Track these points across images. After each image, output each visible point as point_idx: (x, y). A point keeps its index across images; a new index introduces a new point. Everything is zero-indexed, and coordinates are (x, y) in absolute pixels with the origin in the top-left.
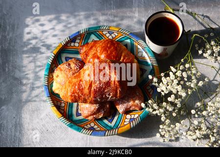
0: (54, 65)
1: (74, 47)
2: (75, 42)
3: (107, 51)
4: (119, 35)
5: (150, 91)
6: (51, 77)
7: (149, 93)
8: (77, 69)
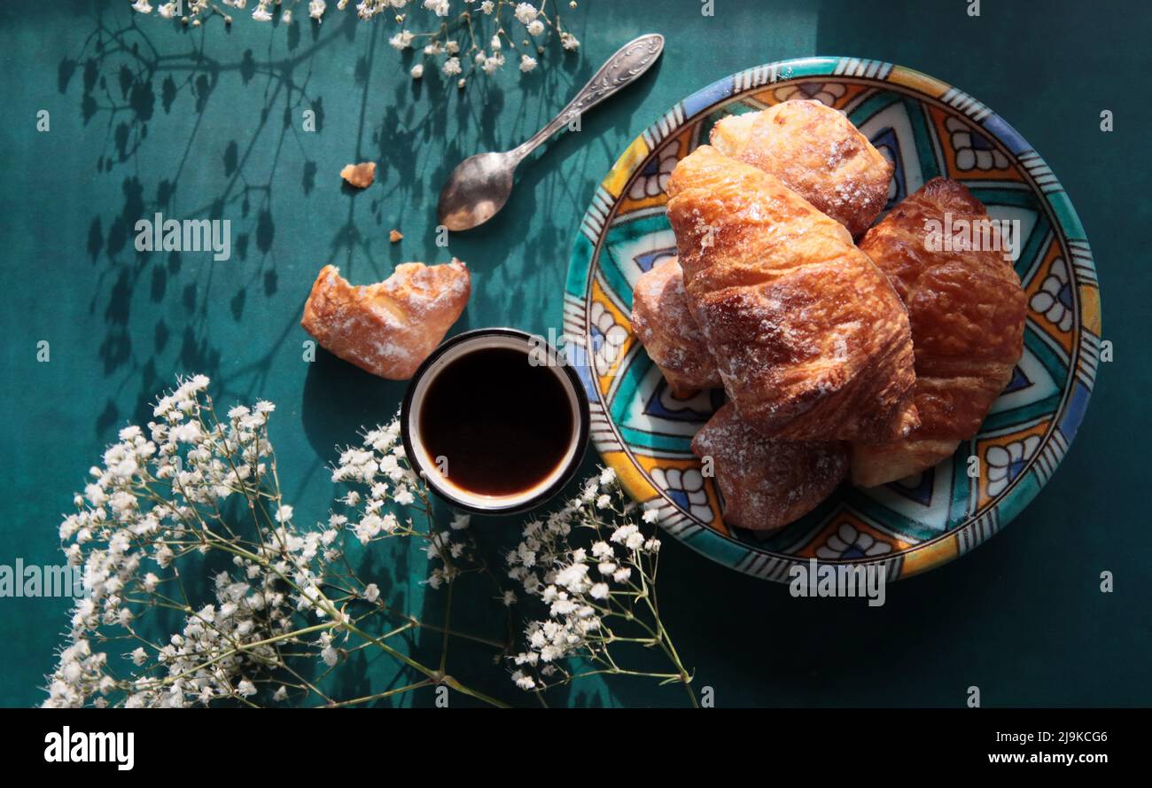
0: (839, 90)
1: (950, 153)
2: (974, 148)
3: (951, 309)
4: (1065, 339)
5: (834, 542)
6: (781, 94)
7: (825, 544)
8: (838, 194)
